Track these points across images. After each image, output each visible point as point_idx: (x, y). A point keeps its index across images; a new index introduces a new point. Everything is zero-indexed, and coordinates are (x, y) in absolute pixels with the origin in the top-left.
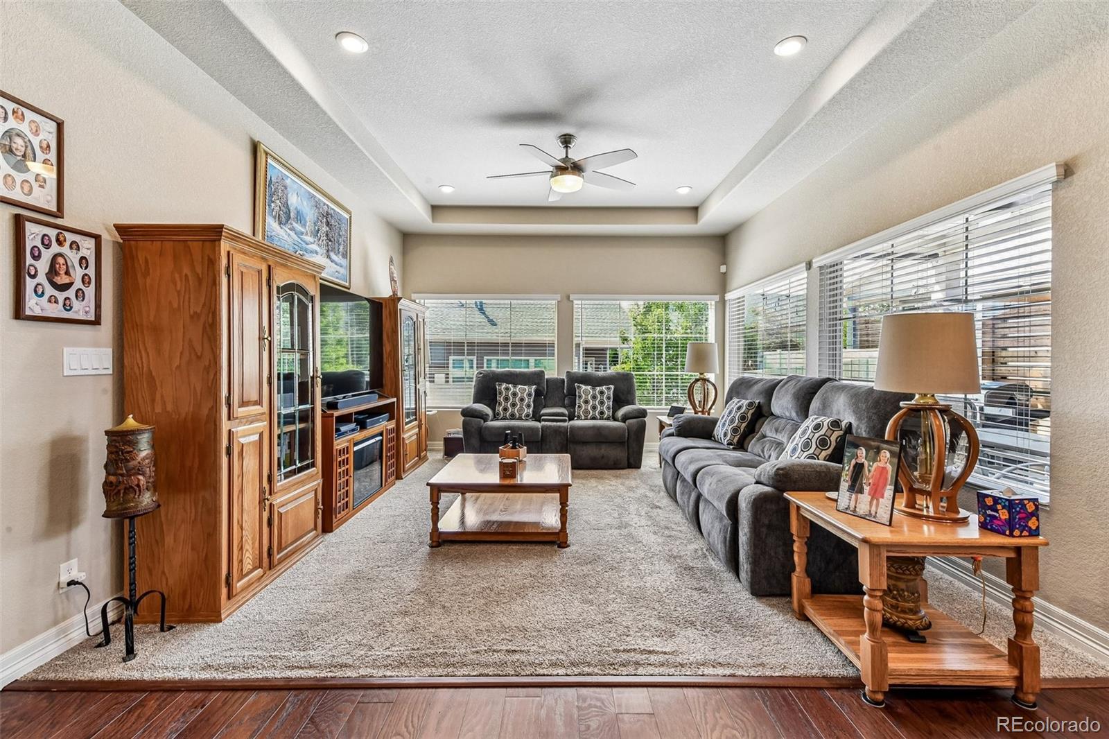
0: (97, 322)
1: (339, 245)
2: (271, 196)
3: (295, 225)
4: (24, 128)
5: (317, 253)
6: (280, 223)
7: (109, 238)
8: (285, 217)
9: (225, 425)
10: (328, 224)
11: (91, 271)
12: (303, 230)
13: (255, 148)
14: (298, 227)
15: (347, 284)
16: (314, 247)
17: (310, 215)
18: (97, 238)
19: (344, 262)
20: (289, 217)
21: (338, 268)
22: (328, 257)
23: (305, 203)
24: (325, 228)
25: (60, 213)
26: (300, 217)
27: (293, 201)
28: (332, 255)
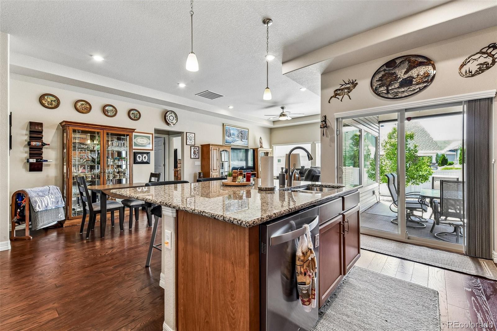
0: (199, 158)
1: (245, 137)
2: (226, 132)
3: (232, 136)
4: (191, 136)
5: (238, 141)
6: (229, 137)
7: (200, 146)
8: (230, 135)
9: (211, 173)
10: (241, 134)
11: (198, 152)
12: (234, 137)
13: (223, 124)
14: (233, 136)
15: (247, 146)
16: (238, 139)
17: (236, 133)
18: (199, 147)
19: (247, 141)
20: (231, 135)
21: (245, 143)
22: (242, 141)
23: (235, 131)
24: (240, 135)
25: (195, 145)
26: (233, 134)
27: (232, 132)
28: (243, 140)
